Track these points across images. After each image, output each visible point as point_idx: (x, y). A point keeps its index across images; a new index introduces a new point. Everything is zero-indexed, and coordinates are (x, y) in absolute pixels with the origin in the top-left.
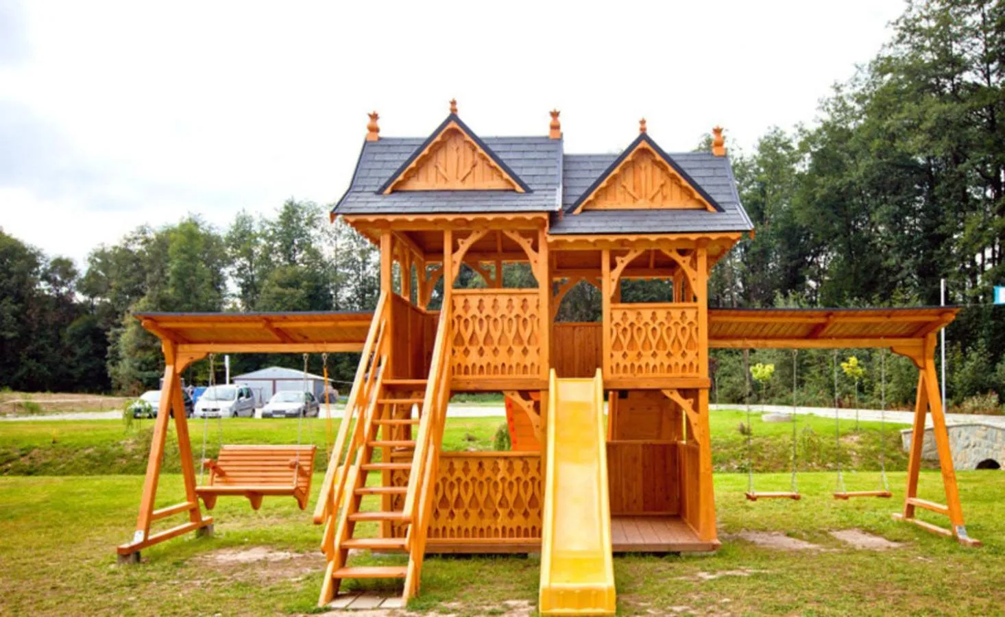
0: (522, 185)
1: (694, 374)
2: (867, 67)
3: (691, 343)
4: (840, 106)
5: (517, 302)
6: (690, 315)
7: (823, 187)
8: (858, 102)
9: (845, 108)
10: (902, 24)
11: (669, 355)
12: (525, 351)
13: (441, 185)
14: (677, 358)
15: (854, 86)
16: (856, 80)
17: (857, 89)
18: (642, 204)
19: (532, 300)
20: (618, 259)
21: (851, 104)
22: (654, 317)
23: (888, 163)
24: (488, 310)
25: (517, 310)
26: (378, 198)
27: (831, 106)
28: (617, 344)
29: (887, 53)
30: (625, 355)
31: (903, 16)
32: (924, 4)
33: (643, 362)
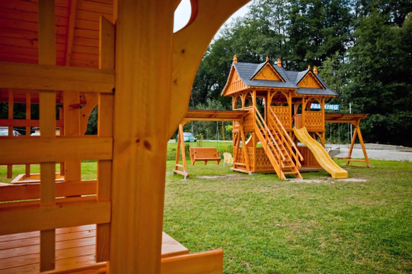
0: (284, 80)
1: (322, 128)
2: (236, 19)
3: (321, 121)
4: (227, 32)
5: (284, 110)
6: (321, 114)
7: (221, 61)
8: (233, 31)
9: (228, 33)
10: (252, 8)
11: (317, 124)
12: (286, 122)
13: (264, 79)
14: (318, 125)
15: (232, 25)
16: (232, 23)
17: (232, 27)
18: (308, 87)
19: (288, 110)
20: (306, 100)
21: (230, 32)
22: (313, 115)
23: (245, 55)
24: (278, 112)
25: (284, 112)
26: (251, 81)
27: (224, 33)
28: (306, 121)
29: (247, 16)
30: (307, 124)
31: (252, 5)
32: (259, 2)
33: (311, 125)
